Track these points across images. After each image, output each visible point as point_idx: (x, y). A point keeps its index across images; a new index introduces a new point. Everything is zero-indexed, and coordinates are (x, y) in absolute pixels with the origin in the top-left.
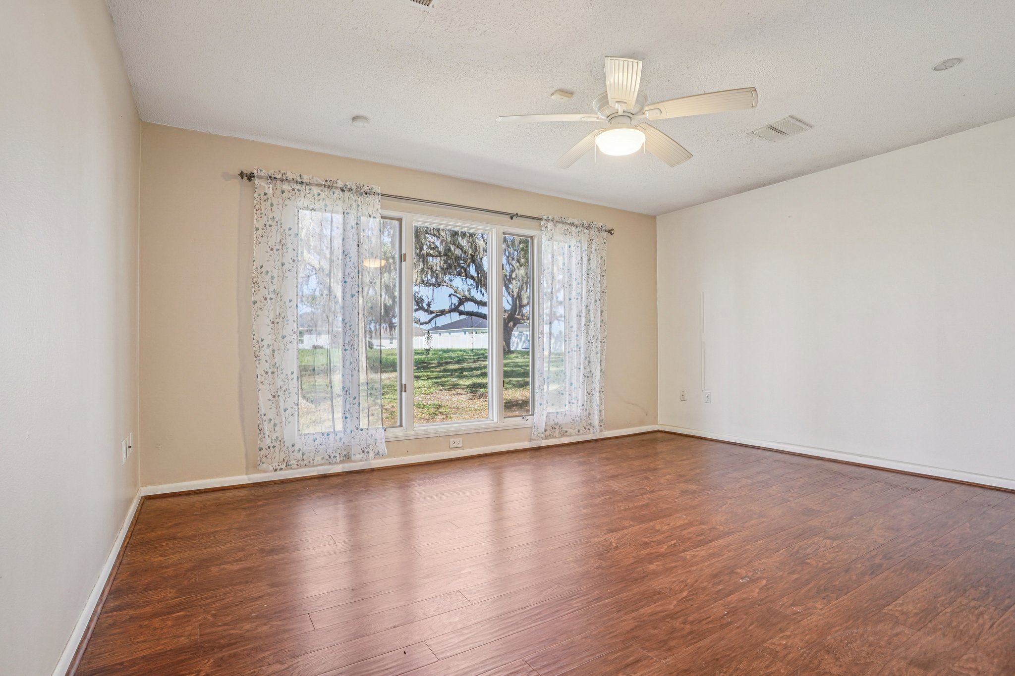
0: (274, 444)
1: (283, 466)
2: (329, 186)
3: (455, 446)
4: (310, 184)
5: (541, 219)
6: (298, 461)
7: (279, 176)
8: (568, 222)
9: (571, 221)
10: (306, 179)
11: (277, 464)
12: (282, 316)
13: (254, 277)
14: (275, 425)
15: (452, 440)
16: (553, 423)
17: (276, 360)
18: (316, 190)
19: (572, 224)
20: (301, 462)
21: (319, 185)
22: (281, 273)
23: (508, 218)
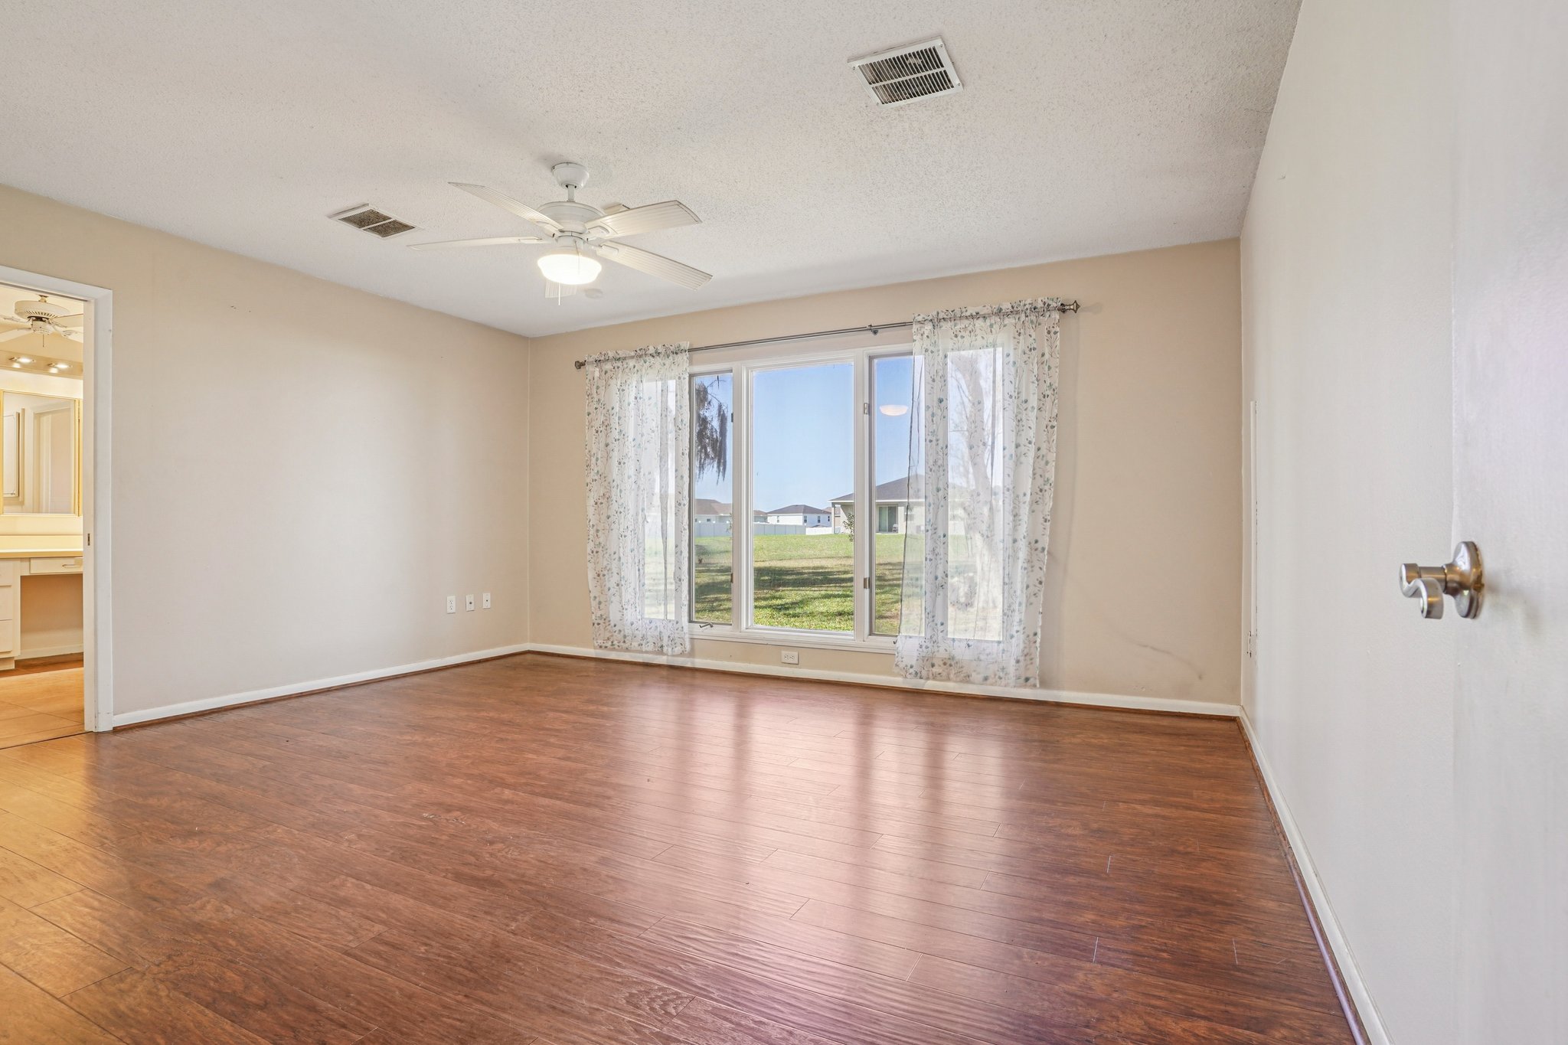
0: (599, 621)
1: (609, 644)
2: (641, 355)
3: (787, 662)
4: (625, 359)
5: (911, 324)
6: (619, 642)
7: (602, 358)
8: (968, 314)
9: (971, 311)
10: (621, 354)
11: (602, 641)
12: (607, 496)
13: (587, 460)
14: (600, 603)
15: (784, 653)
16: (947, 656)
17: (601, 540)
18: (631, 363)
19: (977, 316)
20: (622, 644)
21: (632, 357)
22: (605, 455)
23: (870, 334)
